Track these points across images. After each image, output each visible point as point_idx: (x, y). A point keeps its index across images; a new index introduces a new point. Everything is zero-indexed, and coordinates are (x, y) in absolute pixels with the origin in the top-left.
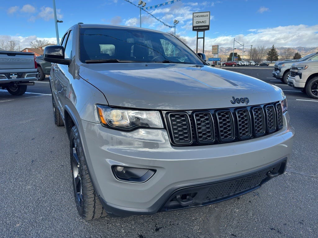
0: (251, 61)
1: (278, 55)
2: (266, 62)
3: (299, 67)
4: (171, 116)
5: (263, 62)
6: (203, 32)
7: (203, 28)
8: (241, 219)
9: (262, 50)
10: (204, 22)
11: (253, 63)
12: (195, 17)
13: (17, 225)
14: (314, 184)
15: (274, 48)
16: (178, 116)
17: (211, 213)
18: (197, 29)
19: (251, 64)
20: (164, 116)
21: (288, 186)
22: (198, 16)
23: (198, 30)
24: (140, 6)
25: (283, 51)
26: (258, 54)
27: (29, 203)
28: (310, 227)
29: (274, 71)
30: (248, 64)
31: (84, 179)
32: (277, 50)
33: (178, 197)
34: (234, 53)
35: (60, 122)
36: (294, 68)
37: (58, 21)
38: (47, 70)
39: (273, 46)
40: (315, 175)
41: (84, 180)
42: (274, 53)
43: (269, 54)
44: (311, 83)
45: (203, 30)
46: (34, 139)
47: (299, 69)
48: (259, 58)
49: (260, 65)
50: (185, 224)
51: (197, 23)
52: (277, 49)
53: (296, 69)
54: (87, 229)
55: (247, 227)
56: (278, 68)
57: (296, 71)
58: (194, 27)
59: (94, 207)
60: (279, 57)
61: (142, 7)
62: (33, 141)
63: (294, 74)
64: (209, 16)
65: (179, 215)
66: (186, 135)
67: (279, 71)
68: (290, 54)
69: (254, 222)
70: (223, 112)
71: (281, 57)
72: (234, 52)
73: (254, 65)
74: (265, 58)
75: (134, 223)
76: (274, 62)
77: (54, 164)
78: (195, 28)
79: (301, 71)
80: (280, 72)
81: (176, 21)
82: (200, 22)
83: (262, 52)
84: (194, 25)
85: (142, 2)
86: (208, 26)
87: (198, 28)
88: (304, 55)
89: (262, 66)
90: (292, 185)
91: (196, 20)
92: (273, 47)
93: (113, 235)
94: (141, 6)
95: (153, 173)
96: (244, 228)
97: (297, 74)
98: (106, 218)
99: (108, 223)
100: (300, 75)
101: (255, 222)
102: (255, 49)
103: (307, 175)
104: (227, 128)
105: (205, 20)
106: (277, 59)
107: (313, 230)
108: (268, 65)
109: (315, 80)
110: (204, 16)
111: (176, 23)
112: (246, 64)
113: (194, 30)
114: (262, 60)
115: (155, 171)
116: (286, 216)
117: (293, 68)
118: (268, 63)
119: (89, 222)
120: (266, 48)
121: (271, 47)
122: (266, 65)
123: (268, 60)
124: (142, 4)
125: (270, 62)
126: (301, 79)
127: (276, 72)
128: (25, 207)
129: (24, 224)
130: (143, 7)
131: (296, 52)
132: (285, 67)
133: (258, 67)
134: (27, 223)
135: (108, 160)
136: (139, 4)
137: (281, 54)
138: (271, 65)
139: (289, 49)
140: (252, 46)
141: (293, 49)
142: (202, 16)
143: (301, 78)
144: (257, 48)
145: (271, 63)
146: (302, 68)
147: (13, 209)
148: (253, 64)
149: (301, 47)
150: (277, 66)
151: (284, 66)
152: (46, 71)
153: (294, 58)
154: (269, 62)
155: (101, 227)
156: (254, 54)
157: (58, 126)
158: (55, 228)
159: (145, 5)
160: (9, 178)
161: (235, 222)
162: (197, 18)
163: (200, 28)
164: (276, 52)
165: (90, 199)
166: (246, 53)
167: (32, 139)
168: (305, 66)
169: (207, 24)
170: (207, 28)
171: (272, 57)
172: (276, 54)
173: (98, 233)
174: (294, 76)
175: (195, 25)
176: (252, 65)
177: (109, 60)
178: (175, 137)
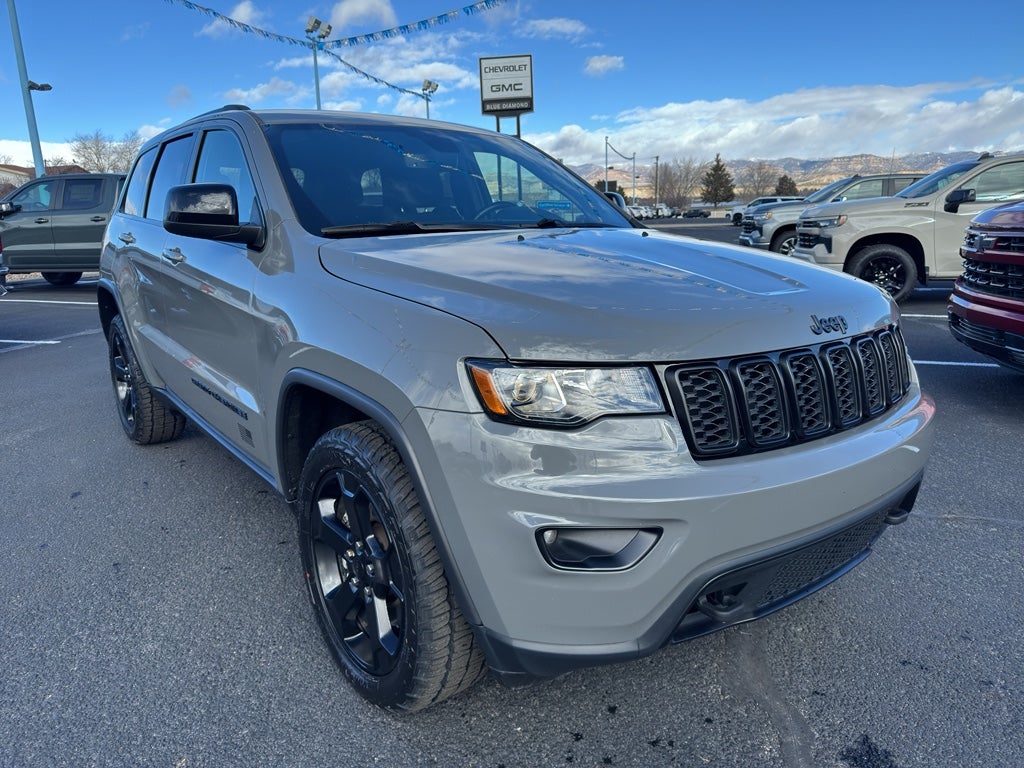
0: (658, 206)
1: (733, 182)
2: (701, 205)
3: (822, 221)
4: (683, 377)
5: (692, 206)
6: (515, 119)
7: (514, 106)
8: (818, 650)
9: (688, 170)
10: (517, 87)
11: (665, 211)
12: (487, 70)
13: (179, 764)
14: (958, 537)
15: (721, 164)
16: (696, 376)
17: (734, 646)
18: (497, 110)
19: (660, 213)
20: (662, 377)
21: (897, 549)
22: (494, 70)
23: (500, 113)
24: (312, 35)
25: (744, 171)
26: (677, 181)
27: (180, 695)
28: (991, 645)
29: (742, 233)
30: (650, 215)
31: (421, 583)
32: (728, 170)
33: (703, 600)
34: (609, 183)
35: (152, 430)
36: (808, 224)
37: (33, 86)
38: (10, 257)
39: (718, 156)
40: (949, 513)
41: (419, 588)
42: (720, 177)
43: (707, 182)
44: (858, 264)
45: (516, 113)
46: (79, 493)
47: (822, 224)
48: (678, 194)
49: (685, 215)
50: (680, 684)
51: (494, 89)
52: (731, 165)
53: (816, 224)
54: (410, 740)
55: (842, 667)
56: (754, 224)
57: (815, 231)
58: (484, 103)
59: (448, 666)
60: (735, 191)
61: (317, 39)
62: (78, 499)
63: (809, 241)
64: (528, 68)
65: (651, 662)
66: (721, 428)
67: (757, 232)
68: (765, 180)
69: (853, 652)
70: (799, 356)
71: (741, 190)
72: (609, 180)
73: (669, 217)
74: (698, 195)
75: (537, 702)
76: (724, 203)
77: (196, 568)
78: (488, 107)
79: (828, 232)
80: (762, 235)
81: (430, 83)
82: (503, 86)
83: (687, 176)
84: (485, 97)
85: (318, 23)
86: (530, 100)
87: (497, 107)
88: (800, 181)
89: (691, 219)
90: (906, 546)
91: (491, 79)
92: (718, 161)
93: (494, 743)
94: (315, 35)
95: (652, 538)
96: (836, 671)
97: (818, 239)
98: (449, 702)
99: (463, 715)
100: (828, 243)
101: (856, 651)
102: (666, 166)
103: (932, 516)
104: (811, 400)
105: (516, 81)
106: (730, 197)
107: (999, 650)
108: (706, 215)
109: (866, 256)
110: (514, 68)
111: (430, 90)
112: (644, 215)
113: (485, 112)
114: (690, 199)
115: (658, 532)
116: (924, 625)
117: (805, 222)
118: (707, 208)
119: (405, 722)
120: (697, 165)
121: (711, 160)
122: (702, 213)
123: (705, 199)
124: (319, 30)
125: (713, 205)
126: (832, 255)
127: (751, 237)
128: (172, 710)
129: (200, 757)
130: (322, 40)
131: (781, 172)
132: (774, 221)
133: (680, 221)
134: (209, 753)
135: (520, 516)
136: (310, 28)
137: (742, 181)
138: (715, 214)
139: (761, 165)
140: (657, 158)
141: (771, 164)
142: (507, 68)
143: (830, 250)
144: (671, 164)
145: (716, 208)
146: (831, 221)
147: (135, 719)
148: (666, 214)
149: (790, 159)
150: (752, 218)
151: (770, 217)
152: (9, 261)
153: (777, 190)
154: (708, 205)
155: (448, 729)
156: (664, 184)
157: (142, 444)
158: (307, 753)
159: (328, 33)
160: (63, 627)
161: (806, 660)
162: (491, 75)
163: (505, 106)
164: (726, 175)
165: (440, 642)
166: (642, 182)
167: (75, 495)
168: (840, 217)
169: (526, 93)
170: (525, 105)
171: (716, 190)
172: (727, 181)
173: (449, 746)
174: (811, 247)
175: (488, 95)
176: (664, 217)
177: (394, 226)
178: (699, 435)
